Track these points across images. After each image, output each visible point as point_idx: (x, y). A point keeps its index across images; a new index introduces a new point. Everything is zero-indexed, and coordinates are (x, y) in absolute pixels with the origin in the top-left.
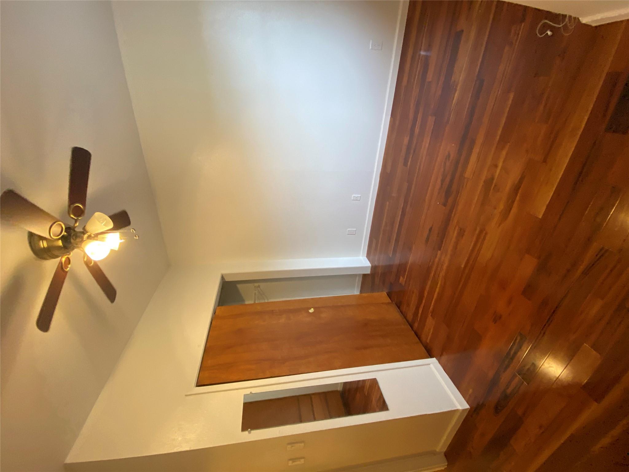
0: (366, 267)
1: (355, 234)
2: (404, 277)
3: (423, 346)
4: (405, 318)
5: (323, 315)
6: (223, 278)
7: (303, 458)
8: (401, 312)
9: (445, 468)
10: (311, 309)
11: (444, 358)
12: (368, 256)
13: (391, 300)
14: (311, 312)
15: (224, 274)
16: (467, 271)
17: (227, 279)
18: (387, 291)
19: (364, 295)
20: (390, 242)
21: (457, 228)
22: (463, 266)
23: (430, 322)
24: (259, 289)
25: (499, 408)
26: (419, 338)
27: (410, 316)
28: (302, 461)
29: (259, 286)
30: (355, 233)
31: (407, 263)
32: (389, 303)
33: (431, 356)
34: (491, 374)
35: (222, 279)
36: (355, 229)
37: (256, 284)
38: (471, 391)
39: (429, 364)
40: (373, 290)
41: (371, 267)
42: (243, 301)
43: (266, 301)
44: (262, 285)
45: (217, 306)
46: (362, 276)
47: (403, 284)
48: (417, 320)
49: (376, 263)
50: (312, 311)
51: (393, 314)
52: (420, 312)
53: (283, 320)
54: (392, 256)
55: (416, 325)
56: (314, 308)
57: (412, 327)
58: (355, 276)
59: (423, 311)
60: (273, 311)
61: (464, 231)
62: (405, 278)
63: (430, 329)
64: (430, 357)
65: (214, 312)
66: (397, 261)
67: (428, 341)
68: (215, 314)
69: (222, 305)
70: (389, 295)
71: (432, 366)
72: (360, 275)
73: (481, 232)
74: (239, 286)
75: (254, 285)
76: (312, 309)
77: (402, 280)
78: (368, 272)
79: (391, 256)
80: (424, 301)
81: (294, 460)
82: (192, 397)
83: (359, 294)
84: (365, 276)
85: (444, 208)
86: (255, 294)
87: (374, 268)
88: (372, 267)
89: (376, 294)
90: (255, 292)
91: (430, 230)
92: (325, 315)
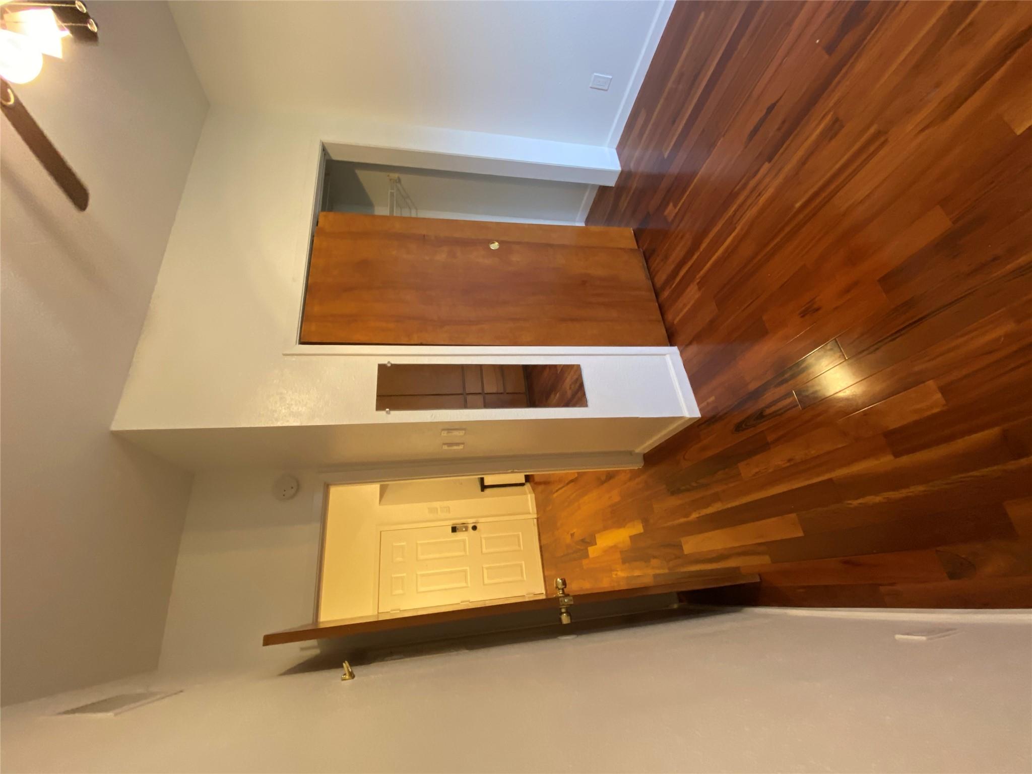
0: (611, 172)
1: (607, 90)
2: (675, 206)
3: (665, 327)
4: (651, 279)
5: (515, 258)
6: (324, 150)
7: (463, 444)
8: (649, 268)
9: (639, 469)
10: (493, 243)
11: (693, 349)
12: (620, 148)
13: (637, 244)
14: (492, 248)
15: (326, 143)
16: (801, 216)
17: (336, 157)
18: (635, 227)
19: (594, 228)
20: (674, 122)
21: (829, 118)
22: (798, 205)
23: (692, 293)
24: (399, 185)
25: (743, 426)
26: (662, 314)
27: (661, 278)
28: (461, 447)
29: (399, 181)
30: (608, 87)
31: (693, 175)
32: (632, 250)
33: (671, 343)
34: (753, 386)
35: (325, 154)
36: (611, 77)
37: (395, 176)
38: (712, 399)
39: (665, 355)
40: (609, 221)
41: (620, 172)
42: (370, 204)
43: (414, 215)
44: (404, 178)
45: (320, 209)
46: (597, 188)
47: (670, 219)
48: (671, 287)
49: (632, 166)
50: (495, 246)
51: (635, 271)
52: (682, 273)
53: (442, 256)
54: (668, 156)
55: (666, 294)
56: (500, 243)
57: (657, 295)
58: (582, 187)
59: (687, 272)
60: (424, 236)
61: (842, 127)
62: (678, 207)
63: (685, 305)
64: (669, 345)
65: (316, 223)
66: (674, 169)
67: (675, 322)
68: (317, 225)
69: (331, 209)
70: (638, 235)
71: (668, 358)
72: (593, 186)
73: (878, 134)
74: (361, 174)
75: (388, 176)
76: (497, 244)
77: (671, 211)
78: (612, 183)
79: (666, 156)
80: (695, 257)
81: (450, 445)
82: (294, 358)
83: (583, 224)
84: (603, 190)
85: (826, 57)
86: (392, 194)
87: (625, 176)
88: (622, 172)
89: (614, 230)
90: (393, 191)
91: (771, 109)
92: (519, 259)
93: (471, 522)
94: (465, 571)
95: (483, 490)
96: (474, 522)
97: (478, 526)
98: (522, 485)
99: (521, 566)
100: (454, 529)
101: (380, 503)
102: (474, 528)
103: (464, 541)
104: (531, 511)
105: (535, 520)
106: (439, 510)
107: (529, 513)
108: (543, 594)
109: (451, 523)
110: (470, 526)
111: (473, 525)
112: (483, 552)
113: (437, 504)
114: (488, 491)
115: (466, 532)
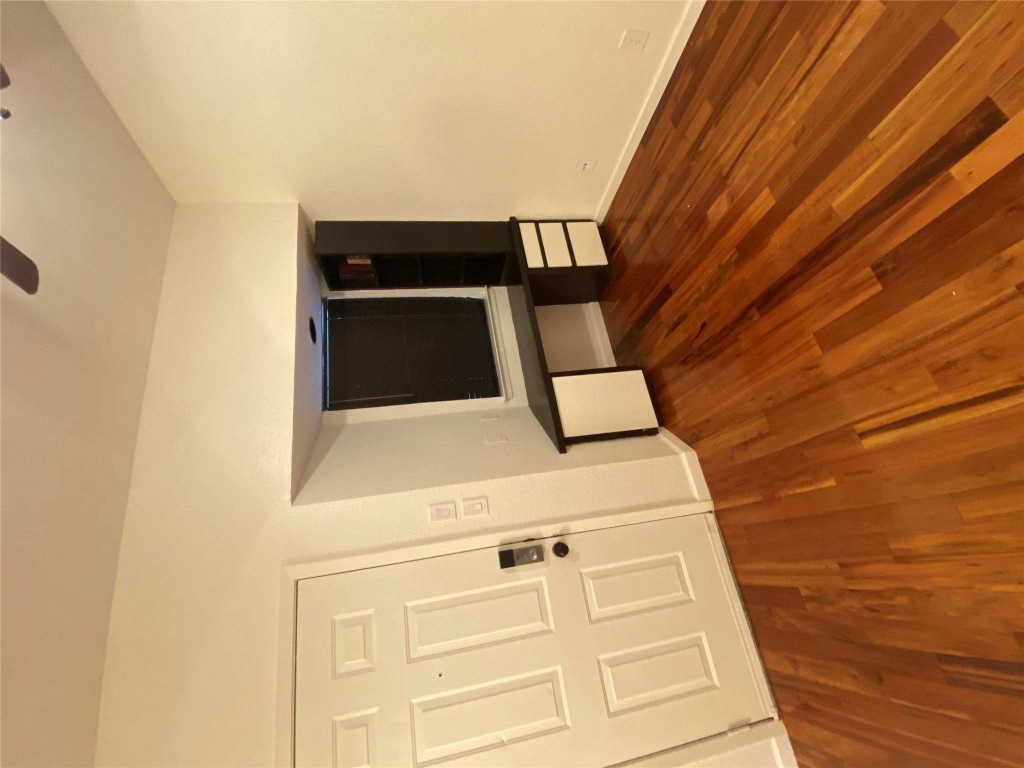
93: (548, 533)
94: (551, 678)
95: (562, 450)
96: (558, 532)
97: (570, 542)
98: (652, 432)
99: (700, 646)
100: (508, 559)
101: (293, 499)
102: (561, 550)
103: (537, 589)
104: (695, 493)
105: (712, 518)
106: (461, 506)
107: (692, 500)
108: (772, 718)
109: (495, 540)
110: (549, 545)
111: (555, 541)
112: (593, 617)
113: (456, 491)
114: (575, 451)
115: (540, 564)
